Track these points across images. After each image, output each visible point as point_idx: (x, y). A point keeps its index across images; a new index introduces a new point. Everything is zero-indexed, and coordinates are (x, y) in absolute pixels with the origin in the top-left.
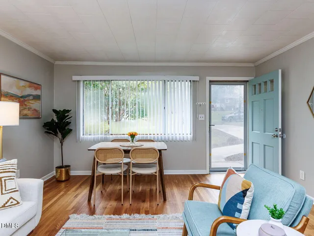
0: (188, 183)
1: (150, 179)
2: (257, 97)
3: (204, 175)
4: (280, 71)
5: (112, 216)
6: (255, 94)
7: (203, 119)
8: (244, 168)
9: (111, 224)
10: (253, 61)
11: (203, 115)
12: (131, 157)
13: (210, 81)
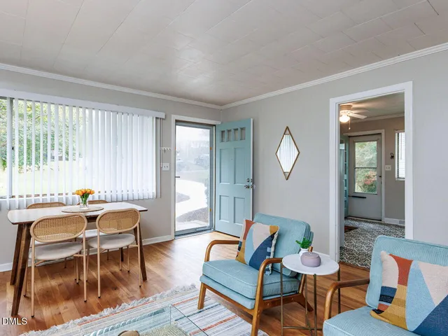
0: (158, 254)
1: (122, 255)
2: (225, 145)
3: (170, 242)
4: (252, 119)
5: (85, 318)
6: (222, 141)
7: (168, 169)
8: (209, 227)
9: (92, 329)
10: (221, 104)
11: (168, 164)
12: (98, 227)
13: (177, 121)
